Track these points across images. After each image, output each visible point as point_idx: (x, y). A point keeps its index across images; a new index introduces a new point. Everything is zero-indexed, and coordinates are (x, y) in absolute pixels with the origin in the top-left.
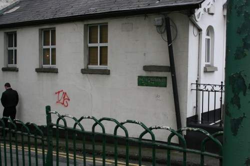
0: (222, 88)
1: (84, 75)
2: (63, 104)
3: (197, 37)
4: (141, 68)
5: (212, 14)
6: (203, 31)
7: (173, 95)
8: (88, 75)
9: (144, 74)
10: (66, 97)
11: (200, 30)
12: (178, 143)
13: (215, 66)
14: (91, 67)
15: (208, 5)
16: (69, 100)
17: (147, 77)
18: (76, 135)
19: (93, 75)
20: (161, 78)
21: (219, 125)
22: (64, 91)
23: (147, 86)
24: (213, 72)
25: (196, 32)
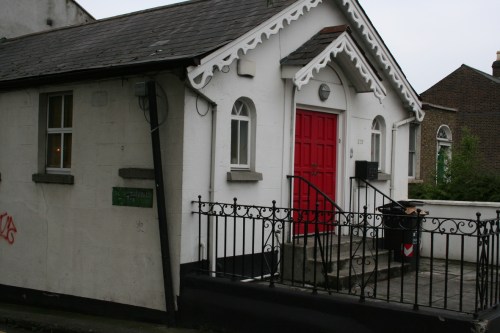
0: (289, 214)
1: (39, 184)
2: (7, 238)
3: (208, 117)
4: (115, 173)
5: (249, 77)
6: (218, 107)
7: (157, 222)
8: (43, 185)
9: (121, 183)
10: (11, 226)
11: (212, 105)
12: (165, 310)
13: (257, 170)
14: (52, 170)
15: (225, 60)
16: (15, 231)
17: (126, 189)
18: (25, 296)
19: (50, 186)
20: (144, 191)
21: (268, 284)
22: (10, 215)
23: (125, 205)
24: (254, 182)
25: (203, 108)
